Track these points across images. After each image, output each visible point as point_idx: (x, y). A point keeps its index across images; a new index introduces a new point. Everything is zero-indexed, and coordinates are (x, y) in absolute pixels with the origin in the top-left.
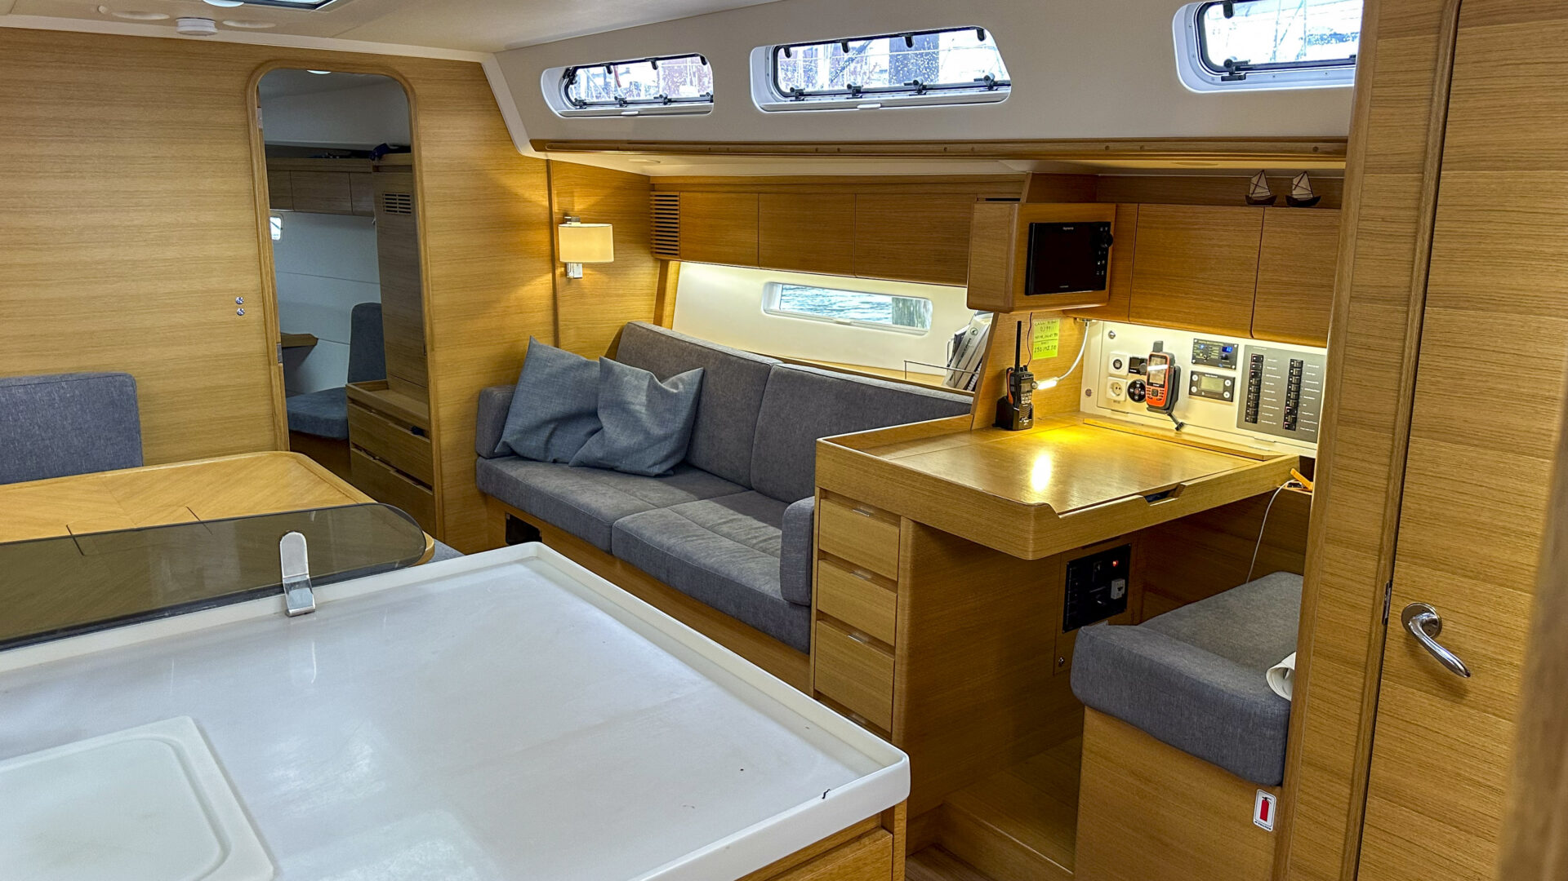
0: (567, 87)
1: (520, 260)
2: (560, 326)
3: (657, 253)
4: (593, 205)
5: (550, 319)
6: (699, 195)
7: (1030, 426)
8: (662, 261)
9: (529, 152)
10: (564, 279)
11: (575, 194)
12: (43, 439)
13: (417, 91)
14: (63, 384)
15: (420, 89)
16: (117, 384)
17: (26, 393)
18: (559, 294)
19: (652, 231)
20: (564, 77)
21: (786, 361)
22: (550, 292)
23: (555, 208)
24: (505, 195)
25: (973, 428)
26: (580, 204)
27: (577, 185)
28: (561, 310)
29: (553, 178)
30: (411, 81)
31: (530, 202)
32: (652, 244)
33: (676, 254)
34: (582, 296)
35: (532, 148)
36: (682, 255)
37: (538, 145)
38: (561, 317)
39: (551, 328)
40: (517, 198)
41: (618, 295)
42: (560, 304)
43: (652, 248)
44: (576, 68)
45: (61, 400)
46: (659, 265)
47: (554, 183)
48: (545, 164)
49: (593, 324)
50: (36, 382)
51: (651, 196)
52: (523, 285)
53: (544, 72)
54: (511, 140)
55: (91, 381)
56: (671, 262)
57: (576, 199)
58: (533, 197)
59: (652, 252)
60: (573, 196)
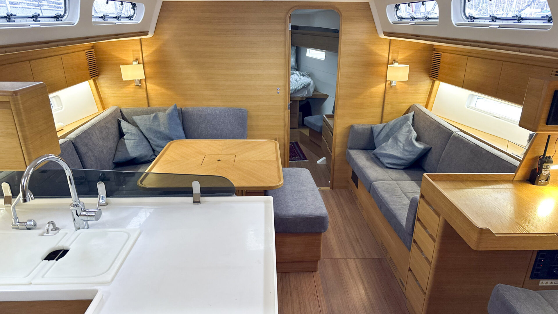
0: (396, 11)
1: (373, 78)
2: (385, 103)
3: (431, 77)
4: (406, 57)
5: (382, 101)
6: (448, 54)
7: (545, 184)
8: (433, 80)
9: (382, 36)
10: (389, 86)
11: (399, 52)
12: (222, 126)
13: (343, 15)
14: (229, 111)
15: (344, 14)
16: (242, 112)
17: (219, 112)
18: (387, 91)
19: (431, 67)
20: (395, 8)
21: (462, 131)
22: (384, 90)
23: (390, 58)
24: (371, 53)
25: (514, 180)
26: (401, 56)
27: (400, 49)
28: (386, 98)
29: (392, 46)
30: (341, 11)
31: (381, 55)
32: (430, 73)
33: (437, 78)
34: (396, 92)
35: (383, 34)
36: (438, 79)
37: (386, 34)
38: (386, 100)
39: (382, 104)
40: (375, 54)
41: (412, 93)
42: (386, 95)
43: (430, 74)
44: (399, 4)
45: (227, 115)
46: (432, 82)
47: (391, 48)
48: (389, 41)
49: (399, 104)
50: (222, 109)
51: (433, 53)
52: (373, 88)
53: (388, 6)
54: (377, 32)
55: (235, 110)
56: (436, 81)
57: (399, 54)
58: (382, 53)
59: (429, 76)
60: (398, 53)
